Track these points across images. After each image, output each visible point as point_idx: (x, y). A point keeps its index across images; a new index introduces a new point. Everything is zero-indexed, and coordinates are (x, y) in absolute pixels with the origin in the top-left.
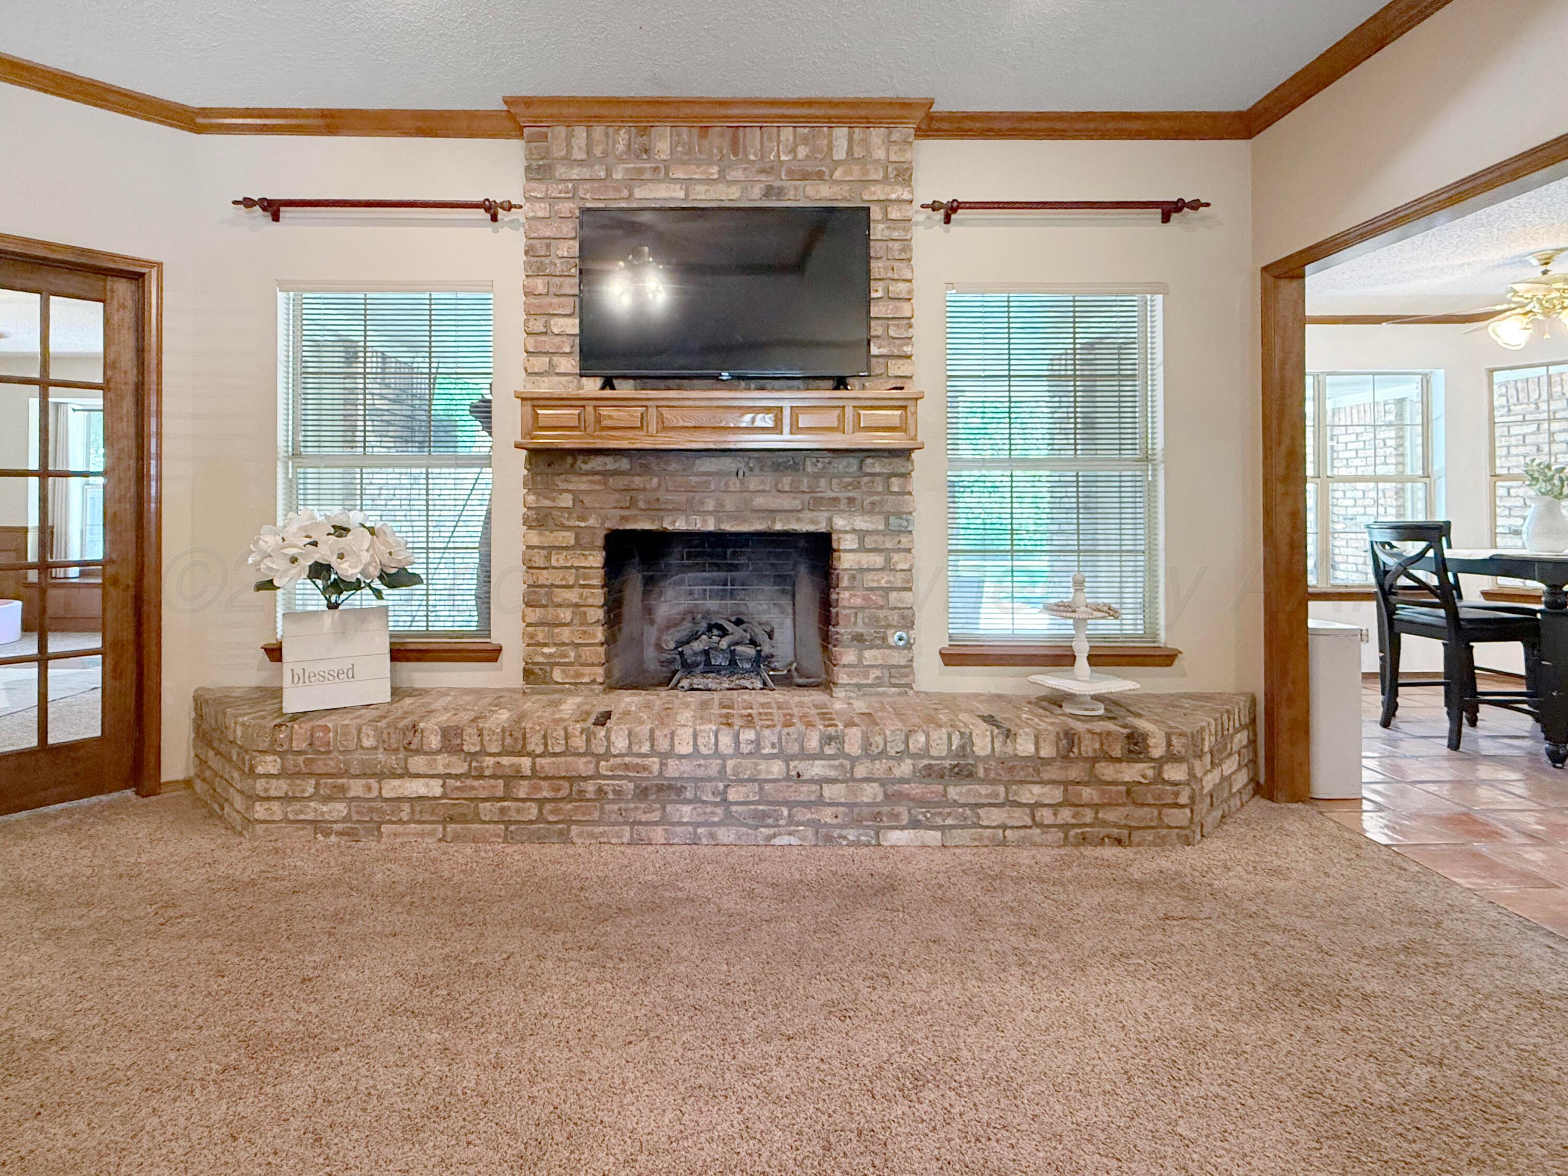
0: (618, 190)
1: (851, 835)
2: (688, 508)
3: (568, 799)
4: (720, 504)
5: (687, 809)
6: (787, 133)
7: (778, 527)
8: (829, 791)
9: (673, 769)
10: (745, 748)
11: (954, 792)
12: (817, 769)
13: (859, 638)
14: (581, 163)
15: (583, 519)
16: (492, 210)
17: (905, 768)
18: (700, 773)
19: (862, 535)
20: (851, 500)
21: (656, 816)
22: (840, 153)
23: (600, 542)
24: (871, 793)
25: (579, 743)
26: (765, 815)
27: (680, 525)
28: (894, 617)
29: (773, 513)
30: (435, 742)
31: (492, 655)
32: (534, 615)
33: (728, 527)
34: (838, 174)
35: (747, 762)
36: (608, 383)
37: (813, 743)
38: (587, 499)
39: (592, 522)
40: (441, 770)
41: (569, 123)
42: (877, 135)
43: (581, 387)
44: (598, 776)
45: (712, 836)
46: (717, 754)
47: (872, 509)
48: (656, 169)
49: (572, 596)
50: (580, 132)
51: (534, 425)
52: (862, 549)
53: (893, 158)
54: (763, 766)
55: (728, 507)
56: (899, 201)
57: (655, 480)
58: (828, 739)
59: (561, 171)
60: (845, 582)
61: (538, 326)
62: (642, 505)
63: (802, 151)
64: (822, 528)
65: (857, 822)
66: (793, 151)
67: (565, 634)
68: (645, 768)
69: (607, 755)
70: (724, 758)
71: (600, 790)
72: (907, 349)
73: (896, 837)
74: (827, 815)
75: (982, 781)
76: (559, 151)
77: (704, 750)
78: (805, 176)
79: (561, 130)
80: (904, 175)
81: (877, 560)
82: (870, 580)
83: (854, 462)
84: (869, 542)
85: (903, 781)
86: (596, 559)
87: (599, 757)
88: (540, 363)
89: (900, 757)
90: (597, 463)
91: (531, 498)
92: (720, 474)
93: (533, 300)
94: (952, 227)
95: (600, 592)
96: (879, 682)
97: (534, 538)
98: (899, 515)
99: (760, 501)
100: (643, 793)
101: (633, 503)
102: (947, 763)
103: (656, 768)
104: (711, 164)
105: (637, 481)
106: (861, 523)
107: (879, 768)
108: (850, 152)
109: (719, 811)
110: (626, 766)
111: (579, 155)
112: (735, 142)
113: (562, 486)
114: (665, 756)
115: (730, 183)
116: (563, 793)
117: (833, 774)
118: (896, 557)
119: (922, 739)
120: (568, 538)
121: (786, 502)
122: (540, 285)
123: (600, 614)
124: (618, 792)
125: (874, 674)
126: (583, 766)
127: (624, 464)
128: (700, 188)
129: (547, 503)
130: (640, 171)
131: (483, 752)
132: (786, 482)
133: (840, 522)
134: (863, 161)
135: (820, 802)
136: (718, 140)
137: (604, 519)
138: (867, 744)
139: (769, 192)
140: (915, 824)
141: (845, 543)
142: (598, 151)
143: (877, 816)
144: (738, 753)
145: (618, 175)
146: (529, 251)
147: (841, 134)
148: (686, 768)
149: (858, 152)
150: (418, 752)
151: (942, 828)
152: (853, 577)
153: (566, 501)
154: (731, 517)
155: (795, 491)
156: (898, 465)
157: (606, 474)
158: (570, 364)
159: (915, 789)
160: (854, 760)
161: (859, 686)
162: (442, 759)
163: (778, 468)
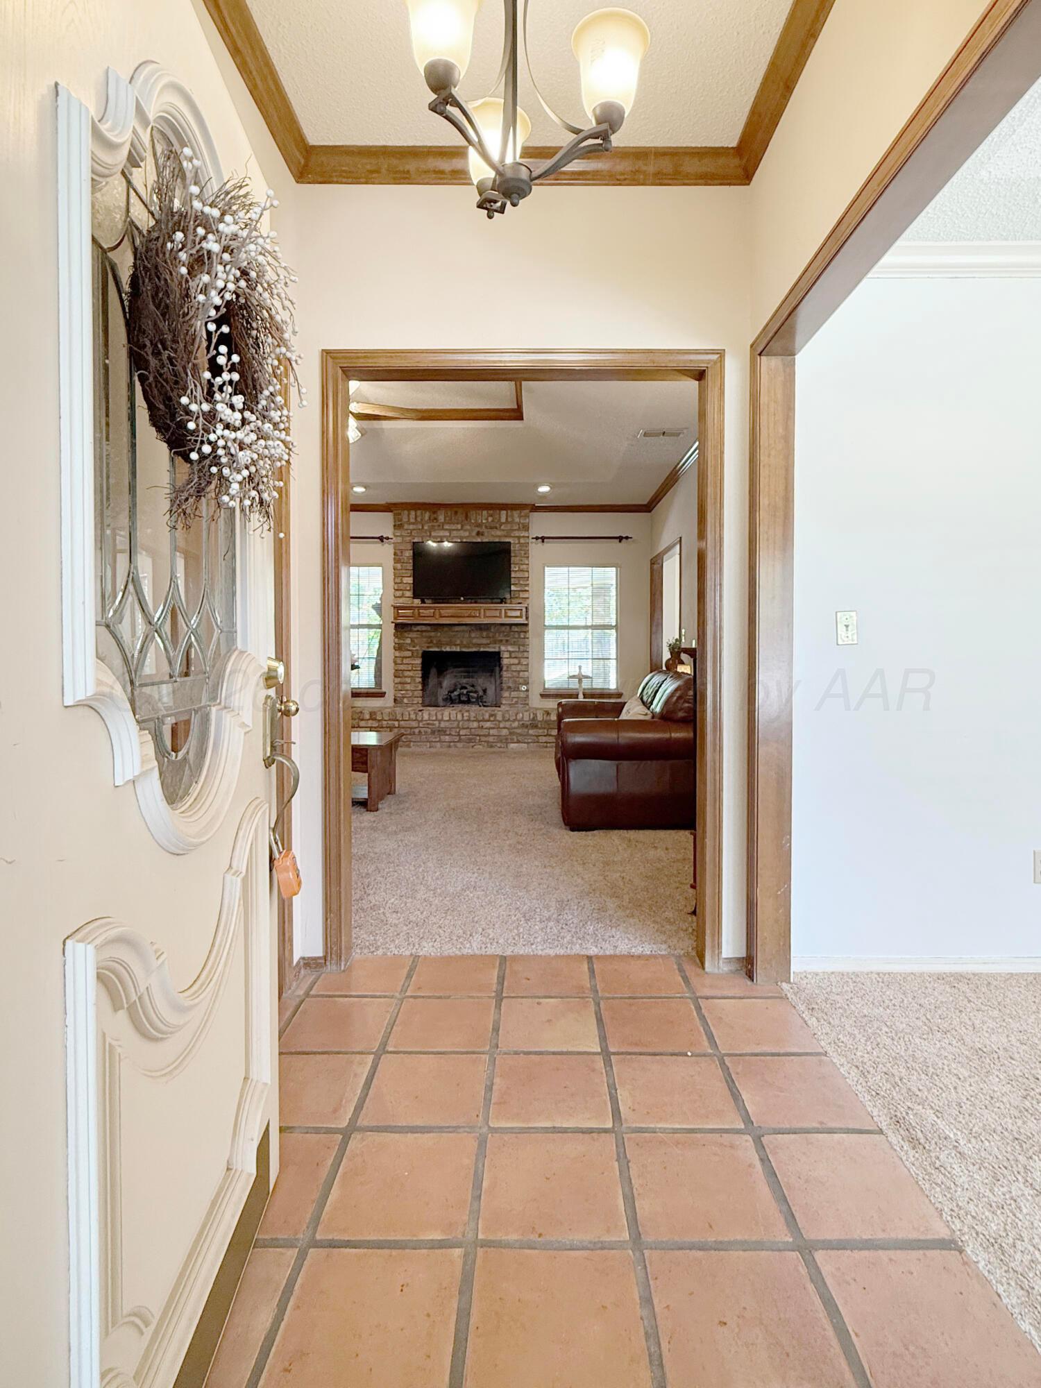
0: (426, 533)
1: (499, 745)
2: (450, 644)
3: (410, 734)
4: (462, 642)
5: (447, 737)
6: (485, 513)
7: (482, 650)
8: (492, 732)
9: (443, 725)
10: (465, 718)
11: (531, 732)
12: (488, 724)
13: (509, 687)
14: (413, 524)
15: (414, 647)
16: (381, 539)
17: (516, 724)
18: (450, 726)
19: (510, 652)
20: (507, 641)
21: (438, 739)
22: (503, 520)
23: (420, 655)
24: (505, 732)
25: (413, 716)
26: (470, 739)
27: (448, 649)
28: (521, 680)
29: (479, 645)
30: (367, 717)
31: (382, 695)
32: (398, 680)
33: (464, 650)
34: (502, 527)
35: (466, 723)
36: (423, 602)
37: (487, 717)
38: (416, 641)
39: (417, 648)
40: (370, 725)
41: (409, 510)
42: (516, 514)
43: (413, 603)
44: (418, 727)
45: (456, 747)
46: (456, 720)
47: (514, 644)
48: (439, 526)
49: (410, 674)
50: (413, 513)
51: (397, 616)
52: (510, 657)
53: (522, 521)
54: (471, 723)
55: (465, 643)
56: (523, 537)
57: (439, 634)
58: (491, 715)
59: (406, 526)
60: (504, 668)
61: (398, 580)
62: (435, 642)
63: (490, 519)
64: (497, 650)
65: (501, 741)
66: (487, 519)
67: (408, 687)
68: (433, 724)
69: (422, 721)
70: (459, 722)
71: (420, 732)
72: (527, 588)
73: (512, 745)
74: (491, 739)
75: (540, 729)
76: (405, 519)
77: (452, 719)
78: (491, 528)
79: (406, 512)
80: (526, 528)
81: (516, 661)
82: (513, 668)
83: (508, 627)
84: (513, 655)
85: (515, 728)
86: (419, 661)
87: (419, 722)
88: (399, 593)
89: (514, 721)
90: (419, 628)
91: (396, 640)
92: (463, 631)
93: (396, 571)
94: (545, 544)
95: (420, 672)
96: (516, 703)
97: (397, 654)
98: (523, 645)
99: (475, 641)
100: (433, 732)
101: (431, 642)
102: (529, 723)
103: (437, 725)
104: (458, 524)
105: (433, 634)
106: (510, 648)
107: (508, 724)
108: (507, 519)
109: (458, 738)
110: (428, 724)
111: (412, 520)
112: (467, 517)
113: (407, 635)
114: (440, 721)
115: (466, 530)
116: (408, 732)
117: (492, 726)
118: (522, 660)
119: (521, 715)
120: (409, 654)
121: (484, 641)
122: (399, 566)
123: (420, 680)
124: (426, 732)
125: (515, 700)
126: (414, 724)
127: (429, 628)
128: (455, 532)
129: (402, 642)
130: (433, 526)
131: (383, 720)
132: (485, 634)
133: (503, 648)
134: (512, 522)
135: (489, 735)
136: (461, 517)
137: (421, 647)
138: (503, 717)
139: (478, 534)
140: (518, 742)
141: (506, 655)
142: (419, 519)
143: (507, 739)
144: (463, 720)
145: (426, 528)
146: (395, 554)
147: (504, 513)
148: (447, 724)
149: (509, 519)
150: (362, 720)
151: (528, 743)
152: (508, 667)
153: (408, 641)
154: (465, 647)
155: (488, 637)
156: (524, 629)
157: (422, 631)
158: (409, 594)
159: (519, 731)
160: (499, 721)
161: (510, 704)
162: (370, 722)
163: (481, 629)
